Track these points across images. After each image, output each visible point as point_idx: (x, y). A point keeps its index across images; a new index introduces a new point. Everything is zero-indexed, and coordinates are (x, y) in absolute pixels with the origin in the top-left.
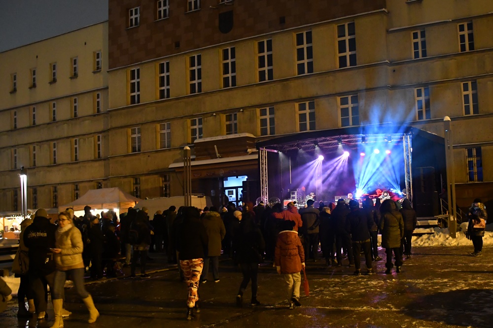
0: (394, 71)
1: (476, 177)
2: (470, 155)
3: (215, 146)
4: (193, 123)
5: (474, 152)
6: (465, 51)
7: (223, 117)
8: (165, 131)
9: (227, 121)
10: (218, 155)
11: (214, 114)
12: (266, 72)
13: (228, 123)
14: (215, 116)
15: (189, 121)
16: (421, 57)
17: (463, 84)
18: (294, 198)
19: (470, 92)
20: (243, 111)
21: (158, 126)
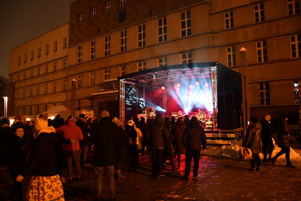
0: (214, 37)
1: (265, 102)
2: (262, 88)
3: (113, 83)
4: (106, 72)
5: (264, 86)
6: (259, 22)
7: (120, 68)
8: (92, 77)
9: (122, 70)
10: (115, 88)
11: (115, 67)
12: (142, 42)
13: (123, 71)
14: (116, 67)
15: (104, 71)
16: (230, 28)
17: (257, 43)
18: (144, 113)
19: (262, 48)
20: (129, 64)
21: (90, 74)
